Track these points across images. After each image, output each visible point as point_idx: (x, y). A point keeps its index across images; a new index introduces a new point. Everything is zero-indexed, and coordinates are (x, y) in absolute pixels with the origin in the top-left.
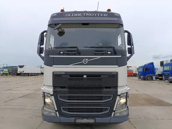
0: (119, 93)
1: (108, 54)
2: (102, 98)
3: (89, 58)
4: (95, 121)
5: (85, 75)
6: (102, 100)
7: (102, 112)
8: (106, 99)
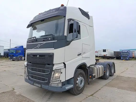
0: (54, 69)
1: (49, 40)
2: (45, 71)
3: (40, 44)
4: (41, 86)
5: (38, 55)
6: (45, 73)
7: (45, 81)
8: (47, 73)
